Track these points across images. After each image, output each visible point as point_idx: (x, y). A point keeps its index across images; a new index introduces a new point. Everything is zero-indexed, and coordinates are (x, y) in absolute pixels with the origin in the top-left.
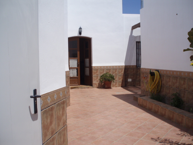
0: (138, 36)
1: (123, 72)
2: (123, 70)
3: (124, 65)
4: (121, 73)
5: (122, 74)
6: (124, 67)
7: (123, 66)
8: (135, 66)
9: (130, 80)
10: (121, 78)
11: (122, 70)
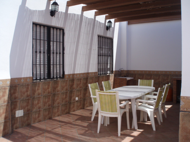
0: (36, 11)
1: (6, 98)
2: (7, 91)
3: (9, 77)
4: (2, 99)
5: (4, 102)
6: (8, 83)
7: (6, 80)
8: (30, 77)
9: (19, 113)
10: (3, 113)
11: (5, 92)
